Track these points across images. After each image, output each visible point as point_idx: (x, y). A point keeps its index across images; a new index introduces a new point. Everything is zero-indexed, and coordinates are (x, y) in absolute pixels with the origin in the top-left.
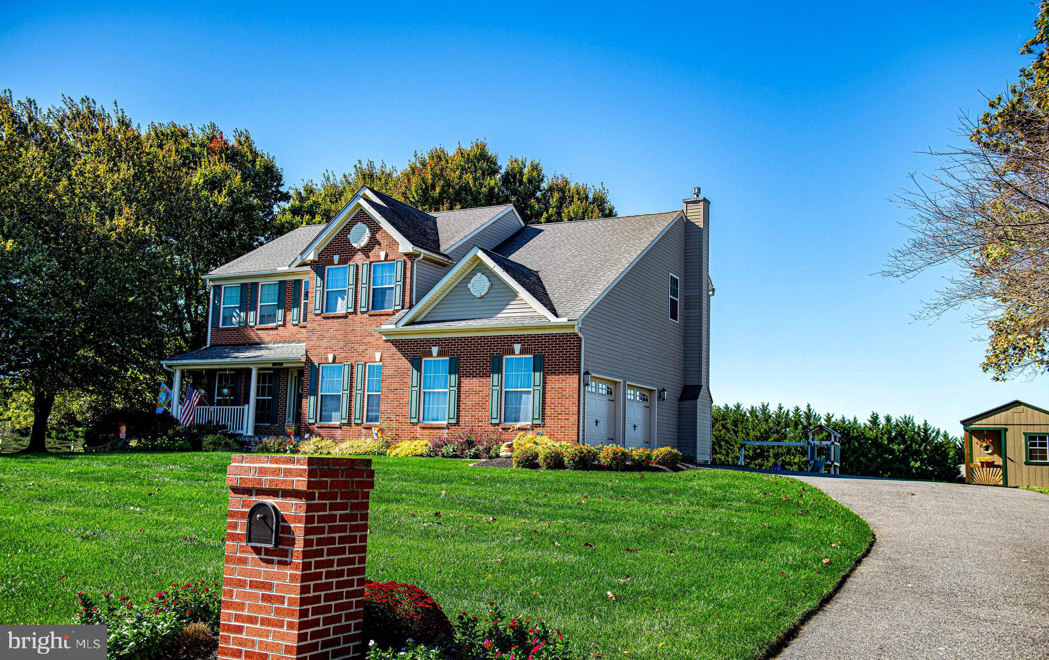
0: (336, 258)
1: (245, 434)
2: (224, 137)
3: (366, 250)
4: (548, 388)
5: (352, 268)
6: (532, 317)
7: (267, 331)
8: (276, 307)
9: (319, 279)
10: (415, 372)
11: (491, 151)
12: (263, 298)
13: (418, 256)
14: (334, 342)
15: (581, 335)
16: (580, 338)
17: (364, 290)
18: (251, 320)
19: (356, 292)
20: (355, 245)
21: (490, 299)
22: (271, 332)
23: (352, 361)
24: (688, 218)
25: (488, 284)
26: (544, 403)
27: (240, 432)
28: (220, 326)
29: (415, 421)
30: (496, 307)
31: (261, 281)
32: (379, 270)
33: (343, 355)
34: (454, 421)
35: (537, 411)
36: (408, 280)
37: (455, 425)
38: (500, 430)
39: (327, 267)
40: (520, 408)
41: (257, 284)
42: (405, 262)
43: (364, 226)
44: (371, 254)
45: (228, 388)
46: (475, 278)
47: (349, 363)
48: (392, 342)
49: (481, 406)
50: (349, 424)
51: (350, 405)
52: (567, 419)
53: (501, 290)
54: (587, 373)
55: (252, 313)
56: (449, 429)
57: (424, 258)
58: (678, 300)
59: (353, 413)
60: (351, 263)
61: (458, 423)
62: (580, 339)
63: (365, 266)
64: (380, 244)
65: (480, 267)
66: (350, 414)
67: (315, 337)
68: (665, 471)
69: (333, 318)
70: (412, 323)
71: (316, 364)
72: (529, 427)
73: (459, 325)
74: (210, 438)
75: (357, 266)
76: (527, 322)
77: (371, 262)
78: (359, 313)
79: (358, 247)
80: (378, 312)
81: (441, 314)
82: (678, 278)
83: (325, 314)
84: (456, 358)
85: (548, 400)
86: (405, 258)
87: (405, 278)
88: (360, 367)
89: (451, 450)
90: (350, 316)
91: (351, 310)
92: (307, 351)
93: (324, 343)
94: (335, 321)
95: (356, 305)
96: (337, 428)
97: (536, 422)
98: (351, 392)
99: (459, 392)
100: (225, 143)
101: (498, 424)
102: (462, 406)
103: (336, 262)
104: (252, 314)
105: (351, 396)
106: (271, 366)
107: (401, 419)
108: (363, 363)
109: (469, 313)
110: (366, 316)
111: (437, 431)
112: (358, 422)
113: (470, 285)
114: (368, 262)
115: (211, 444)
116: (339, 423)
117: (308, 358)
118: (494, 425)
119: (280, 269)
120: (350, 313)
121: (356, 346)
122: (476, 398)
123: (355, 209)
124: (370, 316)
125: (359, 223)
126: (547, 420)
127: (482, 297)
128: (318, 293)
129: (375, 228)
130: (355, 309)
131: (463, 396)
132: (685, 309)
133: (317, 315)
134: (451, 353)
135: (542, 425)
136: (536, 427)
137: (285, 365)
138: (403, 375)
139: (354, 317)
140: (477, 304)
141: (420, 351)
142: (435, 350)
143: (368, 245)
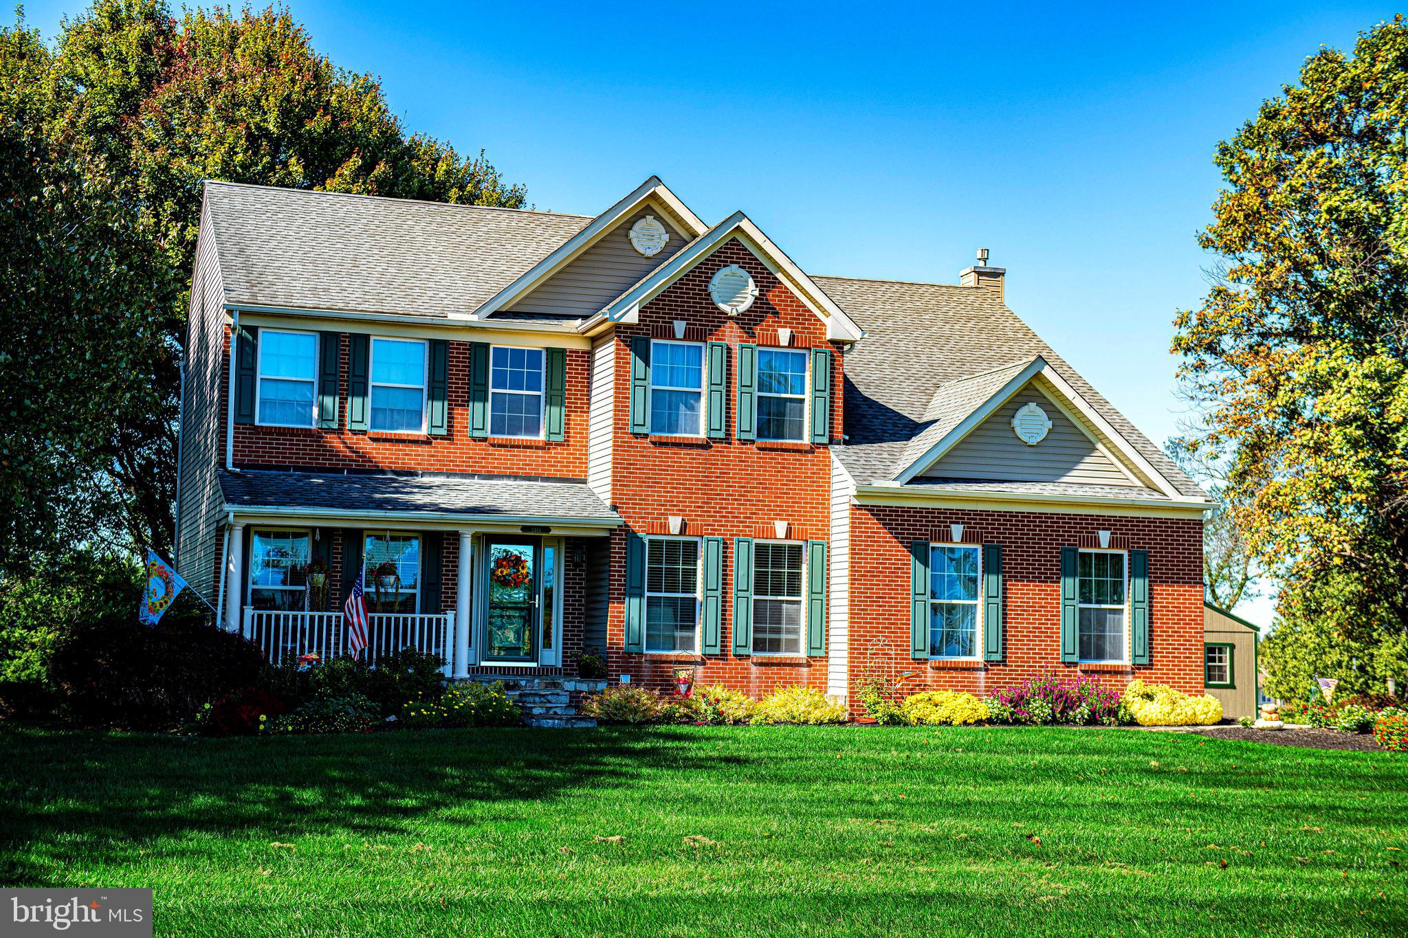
0: (680, 327)
1: (449, 675)
3: (747, 321)
4: (1157, 606)
5: (716, 350)
6: (1131, 489)
8: (424, 395)
9: (641, 363)
10: (920, 567)
14: (680, 493)
16: (1201, 528)
17: (747, 397)
18: (357, 417)
20: (723, 307)
21: (1050, 451)
22: (414, 449)
23: (725, 534)
25: (1047, 424)
26: (1151, 631)
28: (258, 422)
29: (922, 656)
31: (378, 333)
33: (703, 520)
34: (998, 657)
35: (1139, 642)
36: (839, 391)
37: (998, 663)
38: (1079, 673)
39: (658, 342)
40: (1104, 637)
41: (364, 338)
42: (832, 355)
43: (743, 272)
44: (758, 330)
46: (1024, 411)
47: (717, 537)
48: (870, 509)
49: (1042, 631)
50: (720, 656)
51: (723, 620)
52: (1188, 658)
53: (1068, 437)
55: (357, 401)
56: (987, 670)
59: (732, 635)
60: (713, 342)
61: (1004, 661)
62: (1201, 531)
63: (746, 352)
64: (776, 314)
66: (724, 637)
67: (634, 482)
69: (676, 445)
71: (641, 535)
72: (1129, 669)
75: (729, 350)
77: (759, 346)
78: (737, 442)
79: (731, 314)
81: (958, 468)
83: (656, 436)
84: (994, 547)
85: (1156, 626)
86: (833, 347)
88: (743, 545)
90: (716, 446)
91: (718, 435)
92: (615, 507)
93: (657, 495)
94: (682, 451)
95: (728, 426)
97: (1140, 661)
98: (724, 593)
99: (1005, 607)
101: (1074, 664)
102: (1011, 632)
103: (680, 334)
104: (355, 405)
105: (724, 602)
106: (519, 531)
107: (893, 651)
108: (749, 539)
109: (1012, 470)
110: (751, 448)
111: (964, 673)
112: (745, 652)
113: (1014, 422)
114: (752, 345)
116: (699, 653)
118: (1066, 665)
120: (715, 440)
121: (733, 506)
122: (1034, 618)
124: (763, 449)
125: (729, 267)
126: (1157, 658)
127: (1039, 445)
128: (641, 390)
130: (728, 434)
131: (1012, 614)
133: (637, 436)
134: (987, 537)
135: (1150, 666)
136: (1139, 669)
137: (554, 532)
138: (894, 573)
139: (725, 448)
140: (1027, 456)
141: (927, 530)
142: (957, 531)
143: (748, 311)
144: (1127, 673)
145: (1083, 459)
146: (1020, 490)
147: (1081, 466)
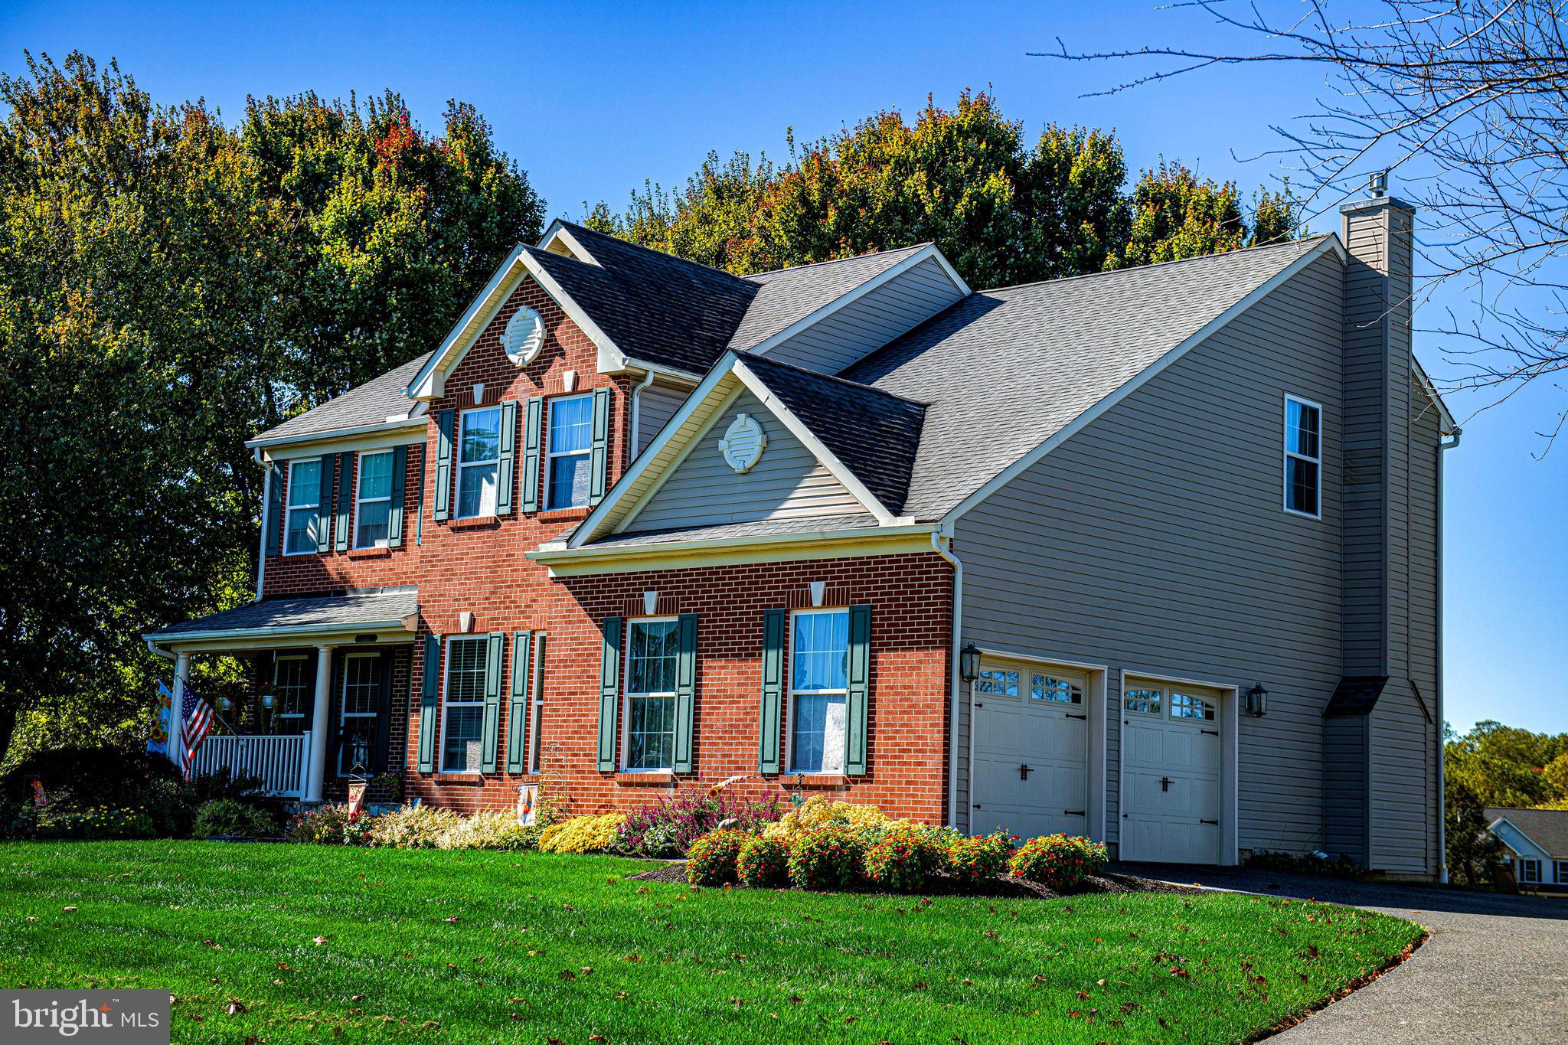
0: (478, 390)
1: (302, 799)
2: (413, 125)
3: (536, 370)
4: (881, 686)
5: (508, 410)
6: (849, 517)
7: (370, 563)
8: (389, 505)
9: (445, 440)
10: (611, 650)
11: (1005, 115)
12: (366, 488)
13: (641, 378)
14: (472, 584)
15: (950, 558)
16: (949, 564)
17: (531, 461)
18: (341, 538)
19: (516, 468)
20: (514, 359)
21: (765, 476)
22: (379, 564)
23: (506, 629)
24: (1352, 252)
25: (759, 440)
26: (871, 725)
27: (290, 793)
28: (284, 554)
29: (608, 767)
30: (769, 496)
31: (363, 449)
32: (563, 413)
33: (488, 615)
34: (686, 768)
35: (856, 743)
36: (618, 436)
37: (688, 776)
38: (781, 789)
39: (462, 413)
40: (823, 736)
41: (353, 455)
42: (612, 393)
43: (532, 313)
44: (546, 378)
45: (275, 694)
47: (500, 633)
48: (566, 581)
49: (740, 731)
50: (498, 775)
51: (501, 731)
52: (920, 764)
54: (969, 650)
55: (343, 518)
56: (676, 786)
57: (656, 382)
58: (1319, 461)
59: (507, 750)
60: (507, 402)
61: (694, 774)
62: (950, 569)
63: (534, 406)
64: (563, 355)
65: (745, 402)
66: (500, 752)
67: (435, 575)
68: (1036, 895)
69: (472, 528)
70: (605, 536)
71: (437, 636)
72: (840, 783)
73: (694, 539)
74: (209, 809)
75: (519, 407)
76: (830, 530)
77: (545, 398)
78: (521, 516)
79: (520, 365)
80: (557, 512)
81: (664, 516)
82: (1319, 406)
83: (458, 521)
84: (691, 618)
85: (880, 717)
86: (612, 384)
87: (611, 431)
88: (522, 640)
89: (662, 838)
90: (504, 524)
91: (506, 510)
92: (420, 607)
93: (453, 588)
94: (475, 535)
95: (515, 499)
96: (473, 784)
97: (854, 770)
98: (503, 699)
99: (698, 698)
100: (416, 140)
101: (775, 776)
102: (705, 732)
103: (478, 399)
104: (342, 525)
105: (503, 709)
106: (352, 641)
107: (582, 763)
108: (527, 632)
109: (717, 510)
110: (534, 522)
111: (653, 791)
112: (517, 769)
113: (722, 445)
114: (539, 398)
115: (208, 821)
116: (478, 772)
117: (422, 623)
118: (769, 777)
119: (391, 420)
120: (504, 518)
121: (516, 593)
122: (731, 713)
123: (514, 275)
124: (543, 522)
125: (523, 308)
126: (879, 765)
127: (748, 472)
128: (443, 471)
129: (553, 317)
130: (514, 509)
131: (705, 707)
132: (1346, 483)
133: (440, 522)
134: (683, 605)
135: (868, 777)
136: (855, 782)
137: (380, 640)
138: (586, 661)
139: (511, 525)
140: (737, 489)
141: (621, 602)
142: (651, 599)
143: (539, 358)
144: (840, 788)
145: (799, 483)
146: (723, 536)
147: (797, 493)
